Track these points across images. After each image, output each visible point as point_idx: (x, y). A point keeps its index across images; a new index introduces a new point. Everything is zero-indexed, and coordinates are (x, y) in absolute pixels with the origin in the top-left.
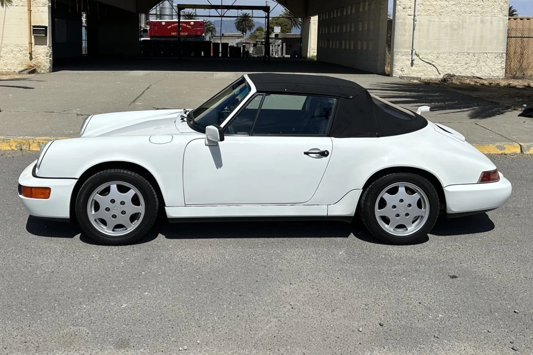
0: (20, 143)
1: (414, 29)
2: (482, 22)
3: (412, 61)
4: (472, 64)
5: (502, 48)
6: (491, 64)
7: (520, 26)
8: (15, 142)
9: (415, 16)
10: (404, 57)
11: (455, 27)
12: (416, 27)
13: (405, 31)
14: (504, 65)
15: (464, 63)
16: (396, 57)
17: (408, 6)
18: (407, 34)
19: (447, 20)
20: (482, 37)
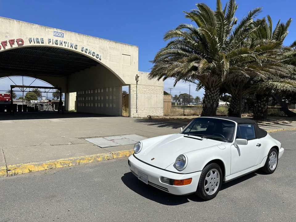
0: (49, 165)
1: (137, 99)
2: (157, 97)
3: (137, 111)
4: (154, 111)
5: (162, 106)
6: (160, 111)
7: (166, 98)
8: (46, 164)
9: (137, 94)
10: (134, 110)
11: (149, 98)
12: (138, 98)
13: (134, 99)
14: (163, 111)
15: (152, 111)
16: (131, 110)
17: (134, 90)
18: (135, 101)
19: (146, 96)
20: (157, 102)
